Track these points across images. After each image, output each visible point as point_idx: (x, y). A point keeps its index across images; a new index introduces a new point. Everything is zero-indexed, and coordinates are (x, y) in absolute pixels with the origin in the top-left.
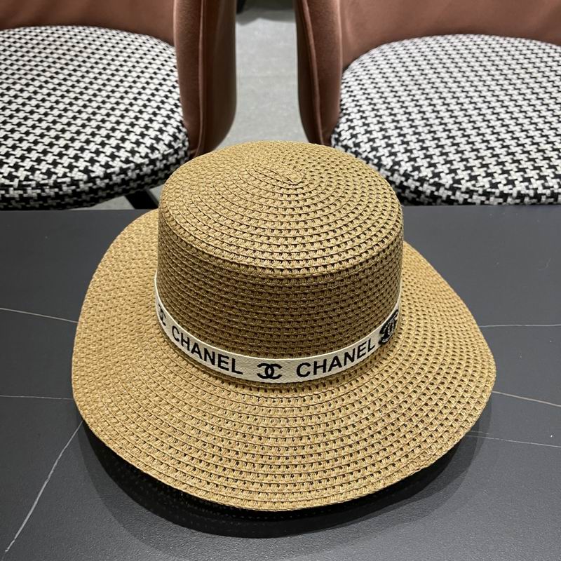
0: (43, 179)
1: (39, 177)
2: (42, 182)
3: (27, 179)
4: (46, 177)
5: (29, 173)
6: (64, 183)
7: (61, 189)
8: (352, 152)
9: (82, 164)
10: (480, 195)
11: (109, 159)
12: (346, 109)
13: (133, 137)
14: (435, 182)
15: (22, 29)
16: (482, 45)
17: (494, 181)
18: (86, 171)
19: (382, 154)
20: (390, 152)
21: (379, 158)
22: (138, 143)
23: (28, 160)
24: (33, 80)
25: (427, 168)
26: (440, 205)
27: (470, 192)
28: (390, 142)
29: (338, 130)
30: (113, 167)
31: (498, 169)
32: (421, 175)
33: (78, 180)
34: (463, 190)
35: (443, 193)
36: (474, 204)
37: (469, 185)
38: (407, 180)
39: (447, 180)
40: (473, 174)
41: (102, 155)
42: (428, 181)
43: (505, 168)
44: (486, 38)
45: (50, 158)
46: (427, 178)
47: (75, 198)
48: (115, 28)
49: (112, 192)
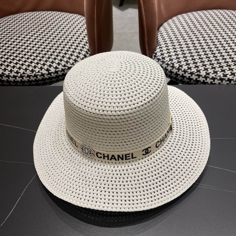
0: (30, 73)
1: (28, 72)
2: (30, 75)
3: (24, 73)
4: (31, 72)
5: (24, 71)
6: (38, 75)
7: (37, 78)
8: (161, 61)
9: (46, 67)
10: (218, 80)
11: (57, 65)
12: (160, 43)
13: (67, 56)
14: (197, 74)
15: (27, 13)
16: (224, 14)
17: (225, 74)
18: (48, 70)
19: (174, 62)
20: (178, 61)
21: (173, 64)
22: (69, 58)
23: (25, 65)
24: (29, 33)
25: (194, 68)
26: (200, 84)
27: (213, 79)
28: (178, 57)
29: (155, 52)
30: (59, 68)
31: (227, 68)
32: (191, 71)
33: (44, 74)
34: (211, 77)
35: (201, 79)
36: (216, 84)
37: (213, 75)
38: (185, 74)
39: (203, 73)
40: (215, 70)
41: (54, 63)
42: (195, 74)
43: (231, 68)
44: (226, 11)
45: (33, 65)
46: (194, 73)
47: (43, 81)
48: (64, 12)
49: (58, 79)
